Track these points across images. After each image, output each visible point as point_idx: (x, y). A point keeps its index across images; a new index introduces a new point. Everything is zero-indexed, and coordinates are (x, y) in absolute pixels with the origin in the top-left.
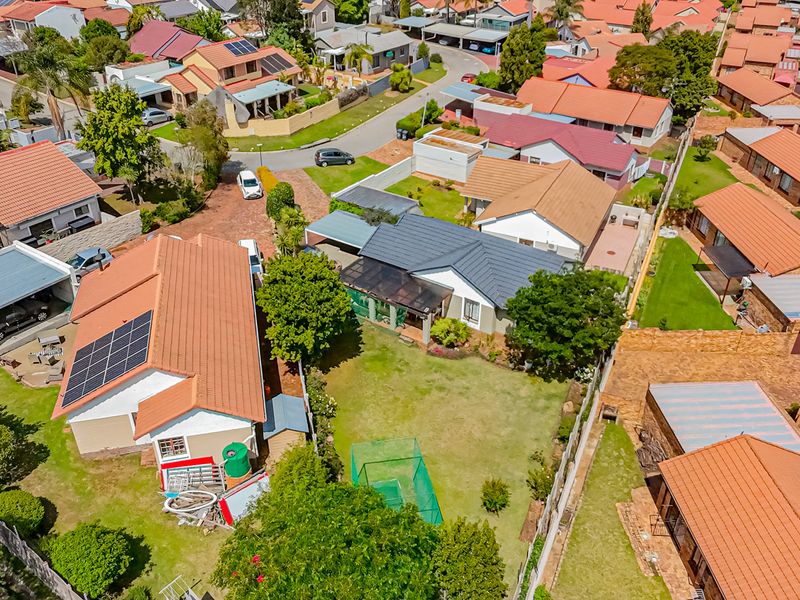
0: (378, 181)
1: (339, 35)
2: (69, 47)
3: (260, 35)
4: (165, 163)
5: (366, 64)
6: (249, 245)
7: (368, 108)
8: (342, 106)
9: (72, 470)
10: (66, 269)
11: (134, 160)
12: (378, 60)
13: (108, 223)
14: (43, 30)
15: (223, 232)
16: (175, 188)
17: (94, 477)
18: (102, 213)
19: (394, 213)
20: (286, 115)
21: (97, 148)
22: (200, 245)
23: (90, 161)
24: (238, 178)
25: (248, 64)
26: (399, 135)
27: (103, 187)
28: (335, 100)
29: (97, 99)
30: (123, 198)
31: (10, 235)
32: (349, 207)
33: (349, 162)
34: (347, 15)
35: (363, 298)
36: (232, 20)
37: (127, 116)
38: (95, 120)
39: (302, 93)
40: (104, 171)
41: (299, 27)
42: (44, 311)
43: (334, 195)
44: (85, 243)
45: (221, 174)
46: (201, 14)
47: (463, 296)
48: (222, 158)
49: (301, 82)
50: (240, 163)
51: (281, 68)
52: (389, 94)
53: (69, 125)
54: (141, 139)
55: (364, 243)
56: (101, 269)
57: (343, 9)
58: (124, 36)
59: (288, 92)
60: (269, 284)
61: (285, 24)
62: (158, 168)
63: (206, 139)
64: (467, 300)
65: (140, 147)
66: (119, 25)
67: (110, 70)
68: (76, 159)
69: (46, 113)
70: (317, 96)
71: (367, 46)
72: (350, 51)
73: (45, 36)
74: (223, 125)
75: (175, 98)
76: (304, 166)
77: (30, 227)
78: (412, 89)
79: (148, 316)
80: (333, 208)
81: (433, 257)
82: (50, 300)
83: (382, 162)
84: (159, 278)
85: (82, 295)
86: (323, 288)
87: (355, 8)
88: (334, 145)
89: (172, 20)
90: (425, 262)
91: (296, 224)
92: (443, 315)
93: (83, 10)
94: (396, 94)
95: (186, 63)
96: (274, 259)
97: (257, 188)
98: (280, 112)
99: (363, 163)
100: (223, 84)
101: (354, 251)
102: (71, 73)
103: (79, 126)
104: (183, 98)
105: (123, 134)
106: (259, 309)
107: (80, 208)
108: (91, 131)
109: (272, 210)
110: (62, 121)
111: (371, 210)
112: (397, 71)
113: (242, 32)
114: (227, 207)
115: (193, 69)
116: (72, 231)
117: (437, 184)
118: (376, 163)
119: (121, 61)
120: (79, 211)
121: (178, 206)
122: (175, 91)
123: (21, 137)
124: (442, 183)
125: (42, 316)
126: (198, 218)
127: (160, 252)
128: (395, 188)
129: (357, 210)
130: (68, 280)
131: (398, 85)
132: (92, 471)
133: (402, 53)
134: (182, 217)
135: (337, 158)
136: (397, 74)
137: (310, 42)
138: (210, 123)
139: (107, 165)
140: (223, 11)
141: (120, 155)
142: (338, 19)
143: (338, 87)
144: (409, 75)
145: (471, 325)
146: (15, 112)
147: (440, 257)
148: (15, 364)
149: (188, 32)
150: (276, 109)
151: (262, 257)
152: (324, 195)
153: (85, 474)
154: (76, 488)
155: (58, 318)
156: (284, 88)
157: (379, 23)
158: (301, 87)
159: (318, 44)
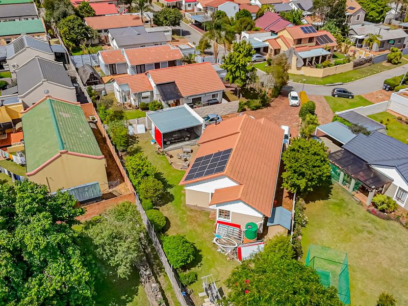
0: (364, 111)
1: (364, 28)
2: (229, 21)
3: (320, 24)
4: (257, 81)
5: (375, 45)
6: (286, 129)
7: (370, 70)
8: (355, 66)
9: (181, 210)
10: (202, 121)
11: (243, 77)
12: (383, 45)
13: (224, 104)
14: (220, 12)
15: (275, 120)
16: (258, 93)
17: (189, 216)
18: (223, 99)
19: (368, 130)
20: (322, 67)
21: (228, 69)
22: (262, 123)
23: (224, 74)
24: (289, 95)
25: (310, 38)
26: (384, 87)
27: (227, 87)
28: (352, 63)
29: (234, 46)
30: (233, 94)
31: (184, 100)
32: (344, 121)
33: (350, 97)
34: (371, 18)
35: (338, 171)
36: (308, 15)
37: (246, 56)
38: (231, 56)
39: (334, 57)
40: (229, 80)
41: (342, 22)
42: (188, 137)
43: (337, 113)
44: (212, 111)
45: (281, 91)
46: (293, 11)
47: (399, 185)
48: (284, 83)
49: (335, 51)
50: (292, 87)
51: (327, 42)
52: (385, 64)
53: (220, 56)
54: (249, 68)
55: (347, 142)
56: (216, 124)
57: (370, 14)
58: (254, 18)
59: (326, 55)
60: (291, 150)
61: (335, 20)
62: (253, 83)
63: (278, 72)
64: (400, 188)
65: (247, 72)
66: (253, 13)
67: (243, 34)
68: (219, 72)
69: (211, 50)
70: (342, 59)
71: (379, 36)
72: (368, 37)
73: (221, 15)
74: (289, 67)
75: (269, 51)
76: (325, 95)
77: (193, 99)
78: (400, 63)
79: (230, 150)
80: (335, 119)
81: (385, 159)
82: (191, 133)
83: (370, 100)
84: (240, 134)
85: (205, 134)
86: (317, 160)
87: (377, 15)
88: (344, 87)
89: (278, 13)
90: (380, 160)
91: (312, 124)
92: (382, 193)
93: (239, 4)
94: (389, 64)
95: (279, 34)
96: (296, 139)
97: (297, 101)
98: (320, 65)
99: (358, 100)
100: (294, 47)
101: (340, 145)
102: (227, 33)
103: (224, 58)
104: (273, 52)
105: (242, 64)
106: (282, 161)
107: (214, 95)
108: (228, 60)
109: (302, 114)
110: (217, 54)
111: (356, 125)
112: (394, 52)
113: (311, 22)
114: (280, 108)
115: (282, 37)
116: (208, 104)
117: (400, 119)
118: (366, 100)
119: (250, 30)
120: (213, 96)
121: (257, 102)
122: (270, 47)
123: (199, 59)
124: (404, 119)
125: (187, 139)
126: (265, 110)
127: (243, 122)
128: (373, 116)
129: (348, 124)
130: (201, 126)
131: (392, 59)
132: (188, 213)
133: (399, 42)
134: (258, 108)
135: (344, 94)
136: (393, 54)
137: (346, 30)
138: (283, 65)
139: (231, 77)
140: (304, 10)
141: (237, 74)
142: (366, 20)
143: (356, 56)
144: (400, 55)
145: (399, 203)
146: (199, 47)
147: (390, 160)
148: (171, 157)
149: (284, 19)
150: (318, 63)
151: (290, 136)
152: (332, 112)
153: (185, 213)
154: (180, 218)
155: (193, 141)
156: (325, 53)
157: (390, 24)
158: (335, 53)
159: (350, 32)
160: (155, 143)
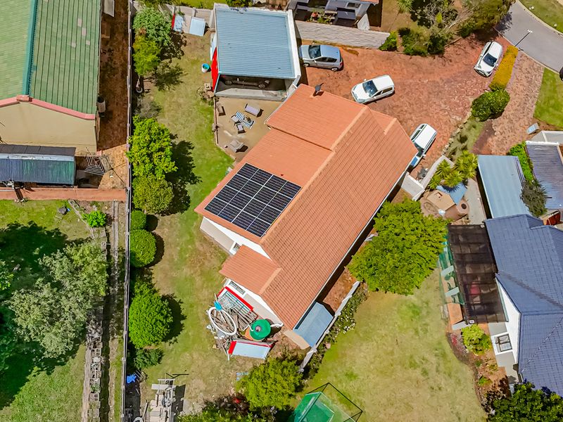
9: (189, 233)
17: (196, 250)
18: (366, 15)
97: (490, 69)
107: (353, 4)
132: (197, 244)
134: (417, 53)
153: (193, 243)
154: (181, 249)
160: (209, 70)
